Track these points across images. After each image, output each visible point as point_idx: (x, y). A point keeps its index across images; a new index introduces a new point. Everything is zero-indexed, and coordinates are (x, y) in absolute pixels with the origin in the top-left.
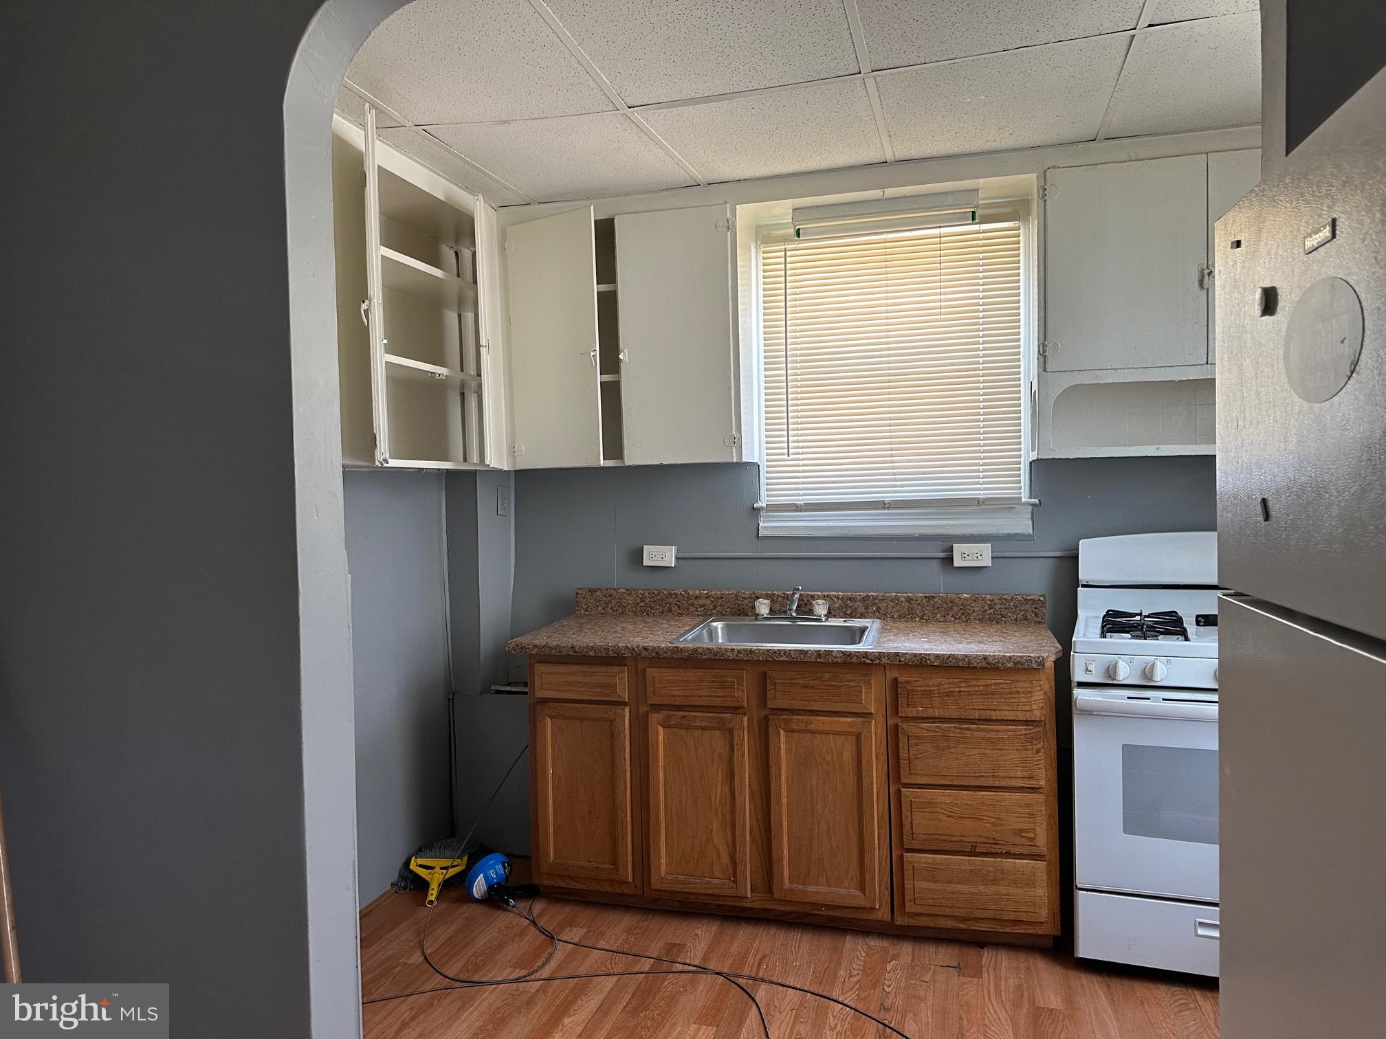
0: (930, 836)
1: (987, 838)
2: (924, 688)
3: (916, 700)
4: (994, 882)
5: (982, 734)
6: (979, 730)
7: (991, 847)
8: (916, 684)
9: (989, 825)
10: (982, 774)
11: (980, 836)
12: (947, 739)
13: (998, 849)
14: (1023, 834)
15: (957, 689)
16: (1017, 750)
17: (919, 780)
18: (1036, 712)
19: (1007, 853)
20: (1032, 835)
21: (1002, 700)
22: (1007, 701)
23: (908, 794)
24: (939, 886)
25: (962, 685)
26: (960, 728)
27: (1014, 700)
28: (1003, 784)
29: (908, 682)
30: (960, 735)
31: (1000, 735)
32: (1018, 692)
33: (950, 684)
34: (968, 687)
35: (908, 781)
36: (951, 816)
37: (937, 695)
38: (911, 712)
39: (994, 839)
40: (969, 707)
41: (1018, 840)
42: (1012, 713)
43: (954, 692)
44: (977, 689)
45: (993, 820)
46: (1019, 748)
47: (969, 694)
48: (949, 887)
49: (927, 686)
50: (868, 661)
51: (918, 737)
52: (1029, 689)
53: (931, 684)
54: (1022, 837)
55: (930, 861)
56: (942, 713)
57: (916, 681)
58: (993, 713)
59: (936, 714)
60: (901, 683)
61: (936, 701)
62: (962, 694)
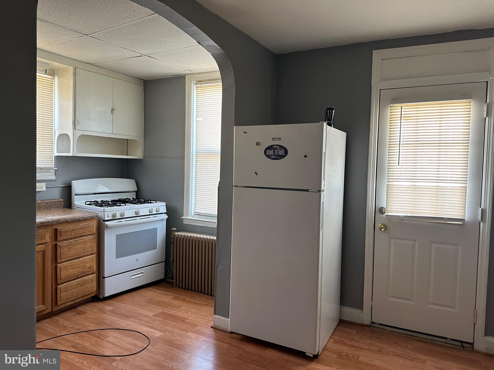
0: (66, 277)
1: (81, 272)
2: (65, 230)
3: (63, 234)
4: (83, 285)
5: (81, 241)
6: (80, 240)
7: (83, 275)
8: (63, 229)
9: (82, 268)
10: (81, 253)
11: (80, 272)
12: (72, 245)
13: (84, 274)
14: (91, 268)
15: (75, 228)
16: (90, 243)
17: (63, 260)
18: (94, 231)
19: (86, 275)
20: (93, 267)
21: (86, 229)
22: (88, 229)
23: (59, 266)
24: (68, 292)
25: (76, 227)
26: (75, 240)
27: (89, 229)
28: (86, 254)
29: (60, 229)
30: (75, 243)
31: (86, 240)
32: (90, 226)
33: (73, 227)
34: (77, 227)
35: (60, 262)
36: (72, 269)
37: (69, 231)
38: (62, 238)
39: (83, 272)
40: (77, 233)
41: (90, 270)
42: (89, 232)
43: (74, 229)
44: (80, 227)
45: (83, 266)
46: (90, 242)
47: (78, 229)
48: (71, 292)
49: (66, 229)
50: (49, 224)
51: (63, 246)
52: (93, 225)
53: (67, 228)
54: (90, 268)
55: (65, 285)
56: (70, 237)
57: (63, 228)
58: (84, 234)
59: (69, 238)
60: (58, 230)
61: (69, 233)
62: (76, 229)
